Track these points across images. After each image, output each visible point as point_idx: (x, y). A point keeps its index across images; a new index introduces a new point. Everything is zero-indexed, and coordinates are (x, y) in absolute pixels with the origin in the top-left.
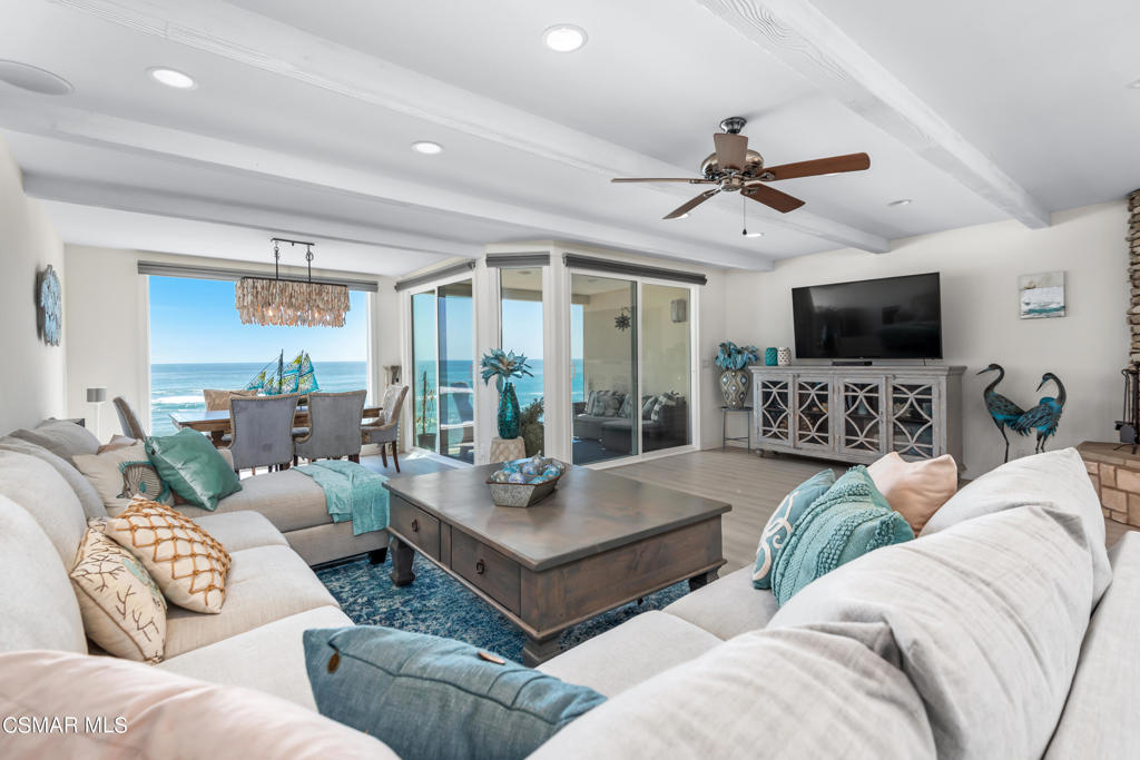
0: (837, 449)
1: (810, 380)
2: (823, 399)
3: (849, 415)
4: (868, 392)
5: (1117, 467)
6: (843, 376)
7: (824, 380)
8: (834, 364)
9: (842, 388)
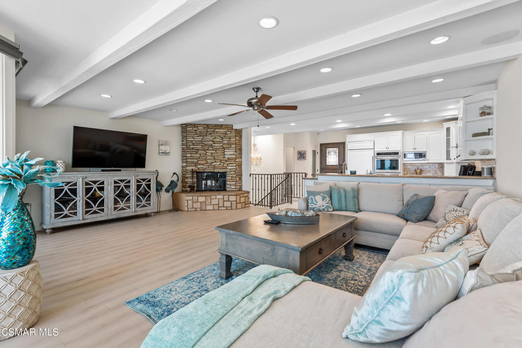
0: (109, 214)
1: (93, 180)
2: (101, 189)
3: (116, 196)
4: (125, 183)
5: (198, 196)
6: (114, 176)
7: (102, 179)
8: (103, 171)
9: (113, 182)
